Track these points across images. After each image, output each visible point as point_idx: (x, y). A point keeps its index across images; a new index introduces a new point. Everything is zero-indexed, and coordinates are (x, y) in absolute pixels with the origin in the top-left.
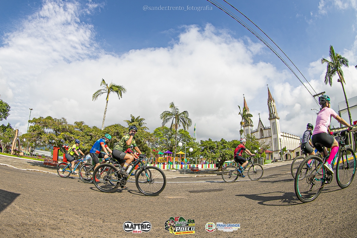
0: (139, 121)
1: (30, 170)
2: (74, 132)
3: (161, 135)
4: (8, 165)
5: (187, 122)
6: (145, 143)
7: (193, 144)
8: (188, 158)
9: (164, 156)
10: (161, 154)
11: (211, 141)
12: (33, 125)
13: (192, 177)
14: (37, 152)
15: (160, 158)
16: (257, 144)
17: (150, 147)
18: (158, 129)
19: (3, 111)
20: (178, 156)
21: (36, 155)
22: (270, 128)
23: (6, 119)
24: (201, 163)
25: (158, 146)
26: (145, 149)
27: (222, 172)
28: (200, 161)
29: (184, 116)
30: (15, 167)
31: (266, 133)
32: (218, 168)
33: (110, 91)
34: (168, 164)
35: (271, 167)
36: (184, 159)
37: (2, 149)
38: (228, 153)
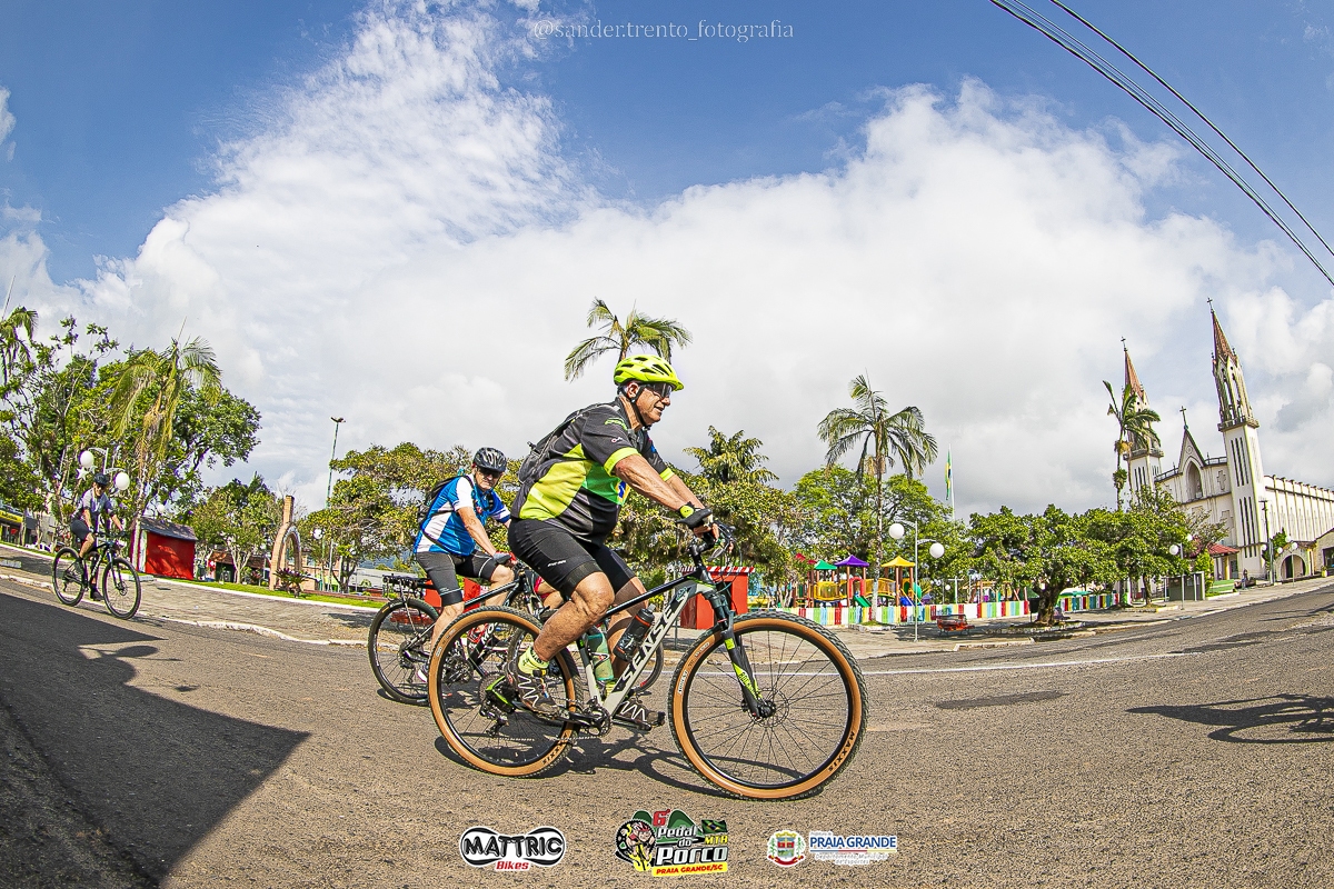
0: (740, 449)
1: (343, 642)
3: (825, 499)
4: (259, 629)
5: (920, 447)
6: (766, 531)
7: (942, 529)
8: (924, 580)
9: (838, 577)
10: (825, 571)
11: (1011, 516)
12: (349, 478)
13: (942, 652)
14: (366, 578)
15: (821, 583)
16: (1178, 522)
17: (784, 544)
18: (813, 476)
19: (232, 430)
20: (890, 577)
21: (360, 589)
22: (1224, 460)
23: (245, 459)
24: (975, 599)
25: (815, 541)
26: (766, 552)
27: (1057, 628)
28: (972, 593)
29: (905, 424)
30: (286, 633)
31: (1211, 480)
32: (1037, 614)
33: (629, 341)
34: (854, 606)
35: (1230, 607)
37: (235, 569)
38: (1071, 557)
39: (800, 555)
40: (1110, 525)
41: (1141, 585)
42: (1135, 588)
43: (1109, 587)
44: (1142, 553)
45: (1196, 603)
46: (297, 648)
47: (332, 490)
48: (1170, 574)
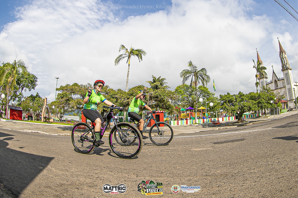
0: (160, 81)
1: (61, 134)
3: (182, 93)
4: (40, 132)
5: (206, 78)
6: (168, 101)
7: (213, 99)
8: (209, 112)
9: (187, 112)
10: (183, 111)
11: (230, 95)
12: (61, 93)
13: (214, 130)
14: (66, 118)
15: (182, 114)
16: (272, 95)
17: (172, 105)
18: (179, 87)
19: (30, 82)
20: (200, 112)
22: (283, 79)
23: (34, 89)
25: (180, 103)
26: (168, 106)
27: (242, 123)
28: (221, 115)
29: (202, 73)
30: (47, 133)
31: (280, 84)
32: (237, 120)
33: (131, 55)
34: (191, 119)
35: (287, 116)
36: (206, 113)
37: (32, 117)
38: (246, 105)
39: (176, 107)
40: (255, 96)
41: (263, 111)
42: (262, 112)
43: (255, 112)
44: (264, 103)
45: (278, 115)
46: (50, 136)
47: (57, 96)
48: (271, 108)
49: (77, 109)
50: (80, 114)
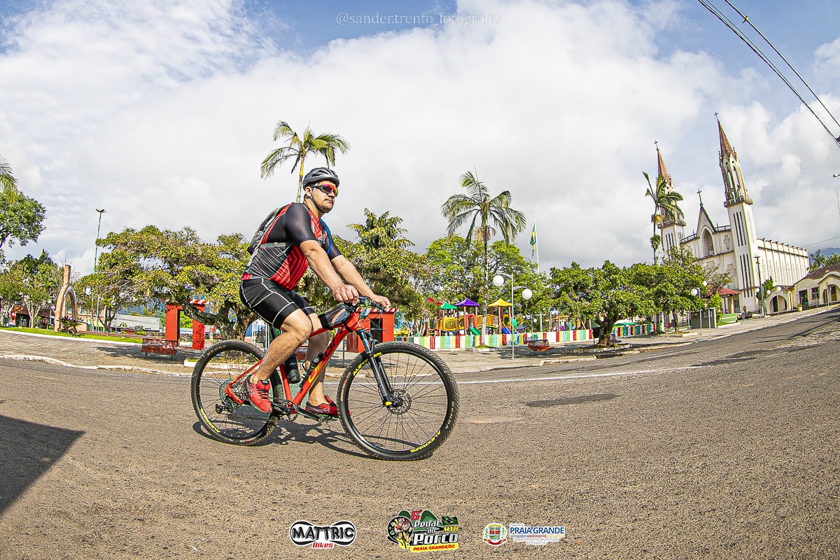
0: (387, 224)
1: (107, 367)
2: (217, 264)
3: (448, 259)
4: (48, 359)
5: (513, 221)
6: (406, 282)
7: (531, 279)
8: (519, 315)
9: (458, 314)
10: (448, 310)
11: (579, 269)
12: (109, 252)
13: (531, 366)
14: (123, 321)
15: (446, 318)
16: (697, 272)
17: (419, 291)
18: (439, 243)
19: (26, 220)
20: (494, 313)
22: (729, 228)
23: (35, 240)
24: (555, 329)
25: (441, 288)
26: (407, 297)
27: (610, 349)
28: (552, 324)
30: (67, 362)
31: (720, 242)
32: (598, 339)
33: (306, 150)
34: (470, 335)
35: (737, 333)
36: (511, 318)
37: (30, 318)
38: (622, 298)
39: (430, 299)
40: (649, 275)
41: (671, 317)
42: (667, 319)
43: (649, 319)
44: (672, 295)
45: (710, 330)
46: (75, 372)
47: (98, 260)
48: (691, 309)
49: (154, 296)
50: (162, 311)
